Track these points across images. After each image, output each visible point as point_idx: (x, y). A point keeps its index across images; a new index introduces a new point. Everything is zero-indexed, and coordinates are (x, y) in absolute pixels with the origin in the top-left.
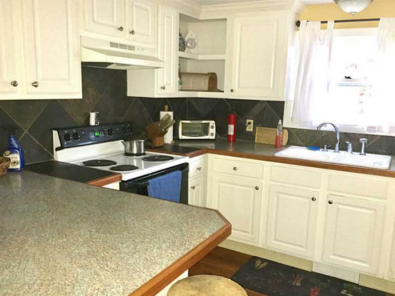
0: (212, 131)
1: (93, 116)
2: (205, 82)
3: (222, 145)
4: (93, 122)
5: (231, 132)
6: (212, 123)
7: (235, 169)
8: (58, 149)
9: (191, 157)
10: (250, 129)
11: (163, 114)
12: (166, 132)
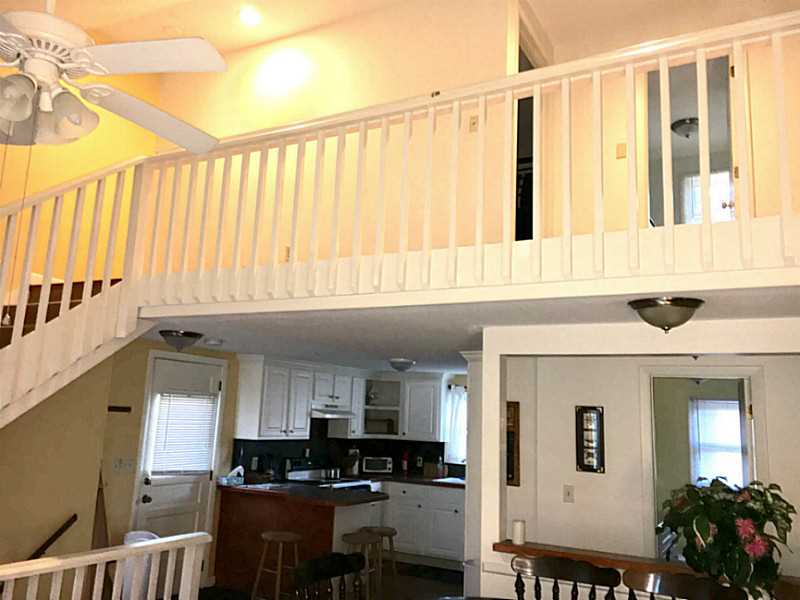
0: (390, 466)
1: (308, 451)
2: (384, 428)
3: (397, 475)
4: (307, 455)
5: (405, 467)
6: (390, 459)
7: (404, 492)
8: (290, 471)
9: (373, 481)
10: (419, 465)
11: (352, 451)
12: (354, 464)
